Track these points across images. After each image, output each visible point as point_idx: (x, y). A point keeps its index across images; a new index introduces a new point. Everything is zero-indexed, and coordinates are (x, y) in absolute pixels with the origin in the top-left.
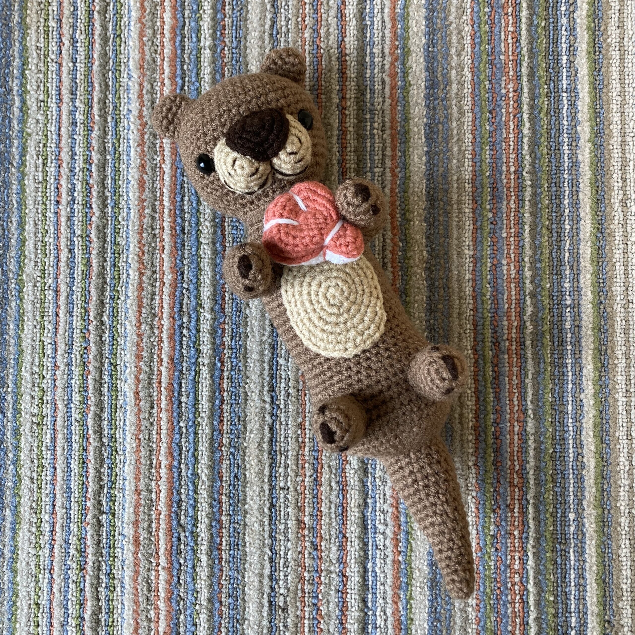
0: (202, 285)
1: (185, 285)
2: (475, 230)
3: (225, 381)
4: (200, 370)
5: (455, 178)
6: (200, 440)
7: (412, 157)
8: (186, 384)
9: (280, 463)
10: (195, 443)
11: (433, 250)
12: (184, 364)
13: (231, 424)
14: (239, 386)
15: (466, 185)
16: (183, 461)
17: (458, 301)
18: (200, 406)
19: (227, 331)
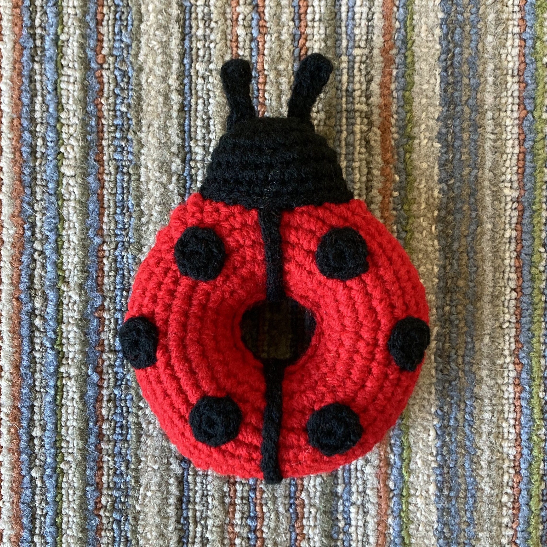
0: (66, 245)
1: (37, 246)
2: (521, 156)
3: (105, 404)
4: (63, 385)
5: (491, 67)
6: (64, 499)
7: (417, 30)
8: (40, 407)
9: (195, 537)
10: (56, 503)
11: (450, 188)
12: (37, 376)
13: (115, 473)
14: (128, 412)
15: (509, 78)
16: (37, 531)
17: (491, 274)
18: (64, 444)
19: (107, 322)
